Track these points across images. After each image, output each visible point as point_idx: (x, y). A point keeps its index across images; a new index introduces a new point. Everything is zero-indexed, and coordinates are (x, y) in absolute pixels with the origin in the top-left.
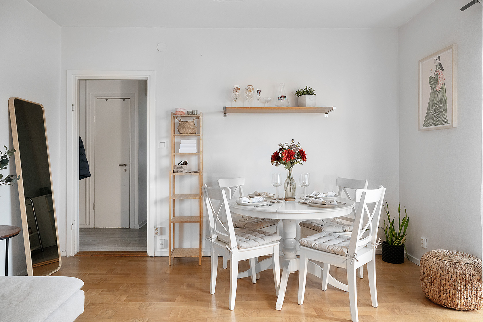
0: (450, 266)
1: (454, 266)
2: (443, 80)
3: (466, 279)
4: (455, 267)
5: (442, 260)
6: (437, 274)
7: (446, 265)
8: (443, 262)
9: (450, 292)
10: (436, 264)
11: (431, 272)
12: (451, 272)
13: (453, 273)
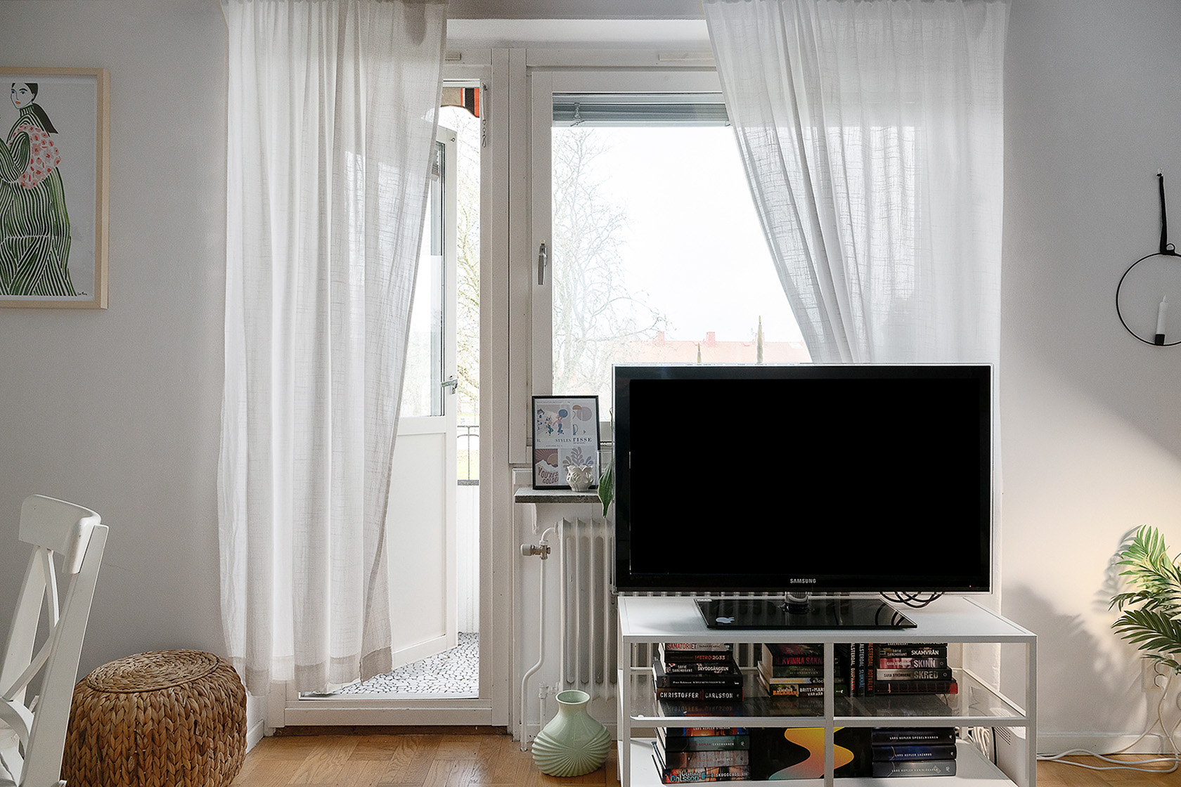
0: (189, 697)
1: (196, 693)
2: (52, 161)
3: (223, 714)
4: (199, 695)
5: (159, 690)
6: (157, 736)
7: (177, 700)
8: (165, 694)
9: (192, 768)
10: (150, 708)
11: (136, 738)
12: (194, 711)
13: (199, 712)
